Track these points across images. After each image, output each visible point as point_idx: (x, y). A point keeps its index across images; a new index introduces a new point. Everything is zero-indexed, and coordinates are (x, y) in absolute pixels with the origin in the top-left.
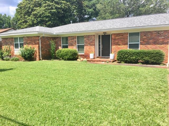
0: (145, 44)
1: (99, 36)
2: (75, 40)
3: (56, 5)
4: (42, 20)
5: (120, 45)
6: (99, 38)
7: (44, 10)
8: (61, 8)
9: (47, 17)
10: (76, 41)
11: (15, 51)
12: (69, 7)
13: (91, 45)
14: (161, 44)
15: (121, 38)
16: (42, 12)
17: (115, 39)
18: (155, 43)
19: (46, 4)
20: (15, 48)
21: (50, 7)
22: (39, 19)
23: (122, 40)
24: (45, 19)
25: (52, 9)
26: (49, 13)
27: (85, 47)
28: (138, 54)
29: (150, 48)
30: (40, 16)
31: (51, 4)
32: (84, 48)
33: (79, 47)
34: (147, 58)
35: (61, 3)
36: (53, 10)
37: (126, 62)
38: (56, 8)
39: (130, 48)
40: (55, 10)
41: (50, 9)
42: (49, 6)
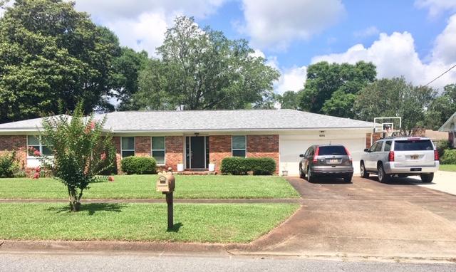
0: (252, 151)
1: (187, 138)
2: (148, 142)
3: (61, 66)
4: (28, 96)
5: (221, 152)
6: (187, 142)
7: (34, 74)
8: (71, 73)
9: (40, 89)
10: (150, 145)
11: (28, 161)
12: (86, 70)
13: (178, 152)
14: (271, 152)
15: (222, 142)
16: (29, 78)
17: (214, 144)
18: (264, 150)
19: (38, 63)
20: (30, 155)
21: (49, 70)
22: (21, 94)
23: (224, 144)
24: (35, 92)
25: (52, 73)
26: (45, 82)
27: (166, 155)
28: (248, 162)
29: (259, 156)
30: (24, 87)
31: (50, 62)
32: (164, 156)
33: (155, 154)
34: (259, 168)
35: (69, 62)
36: (56, 77)
37: (234, 173)
38: (62, 72)
39: (234, 155)
40: (60, 77)
41: (49, 74)
42: (46, 66)
